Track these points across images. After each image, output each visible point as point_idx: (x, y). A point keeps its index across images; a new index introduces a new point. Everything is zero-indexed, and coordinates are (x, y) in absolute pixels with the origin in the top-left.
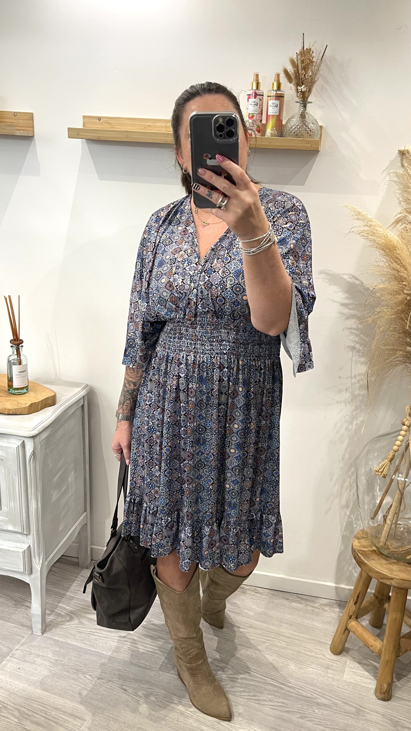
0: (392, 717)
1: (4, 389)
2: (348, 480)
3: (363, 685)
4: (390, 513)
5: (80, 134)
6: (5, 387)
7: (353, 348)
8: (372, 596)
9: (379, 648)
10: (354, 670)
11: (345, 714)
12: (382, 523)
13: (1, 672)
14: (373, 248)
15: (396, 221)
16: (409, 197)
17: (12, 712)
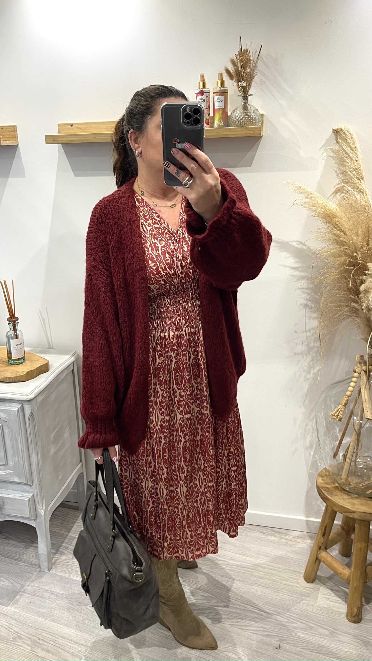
0: (363, 638)
1: (4, 360)
2: (310, 424)
3: (334, 609)
4: (349, 452)
5: (56, 139)
6: (6, 359)
7: (306, 305)
8: (339, 527)
9: (347, 576)
10: (326, 596)
11: (320, 636)
12: (343, 460)
13: (15, 605)
14: (315, 218)
15: (335, 191)
16: (345, 170)
17: (25, 641)
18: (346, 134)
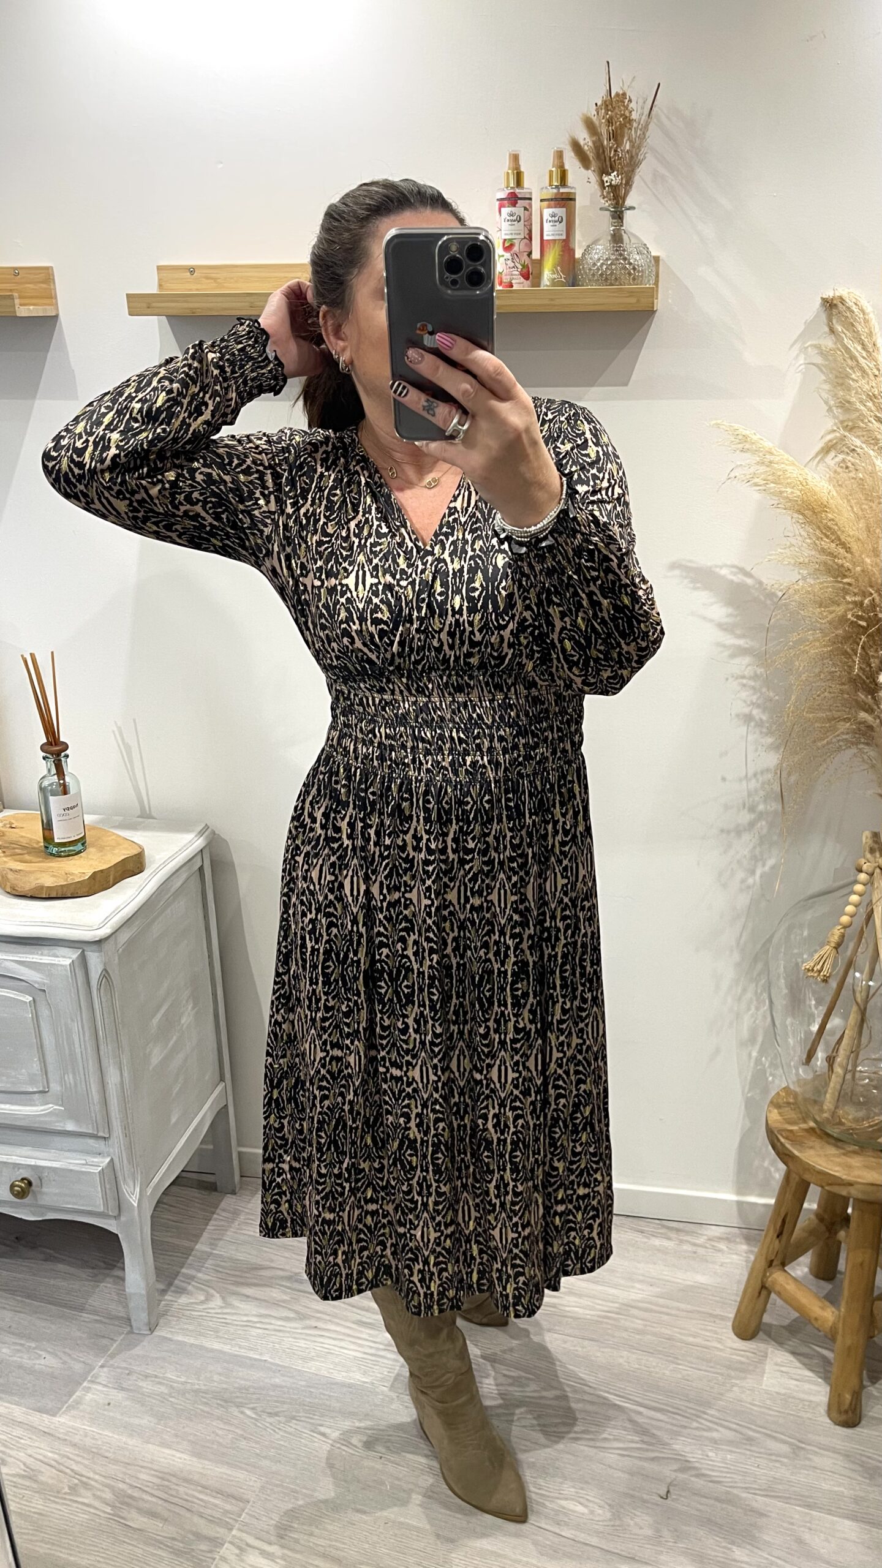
0: (864, 1459)
1: (36, 846)
3: (802, 1396)
4: (841, 1052)
5: (154, 305)
8: (814, 1216)
9: (830, 1324)
10: (783, 1369)
12: (826, 1070)
13: (73, 1412)
14: (778, 510)
15: (823, 449)
16: (848, 397)
17: (99, 1493)
18: (853, 312)
